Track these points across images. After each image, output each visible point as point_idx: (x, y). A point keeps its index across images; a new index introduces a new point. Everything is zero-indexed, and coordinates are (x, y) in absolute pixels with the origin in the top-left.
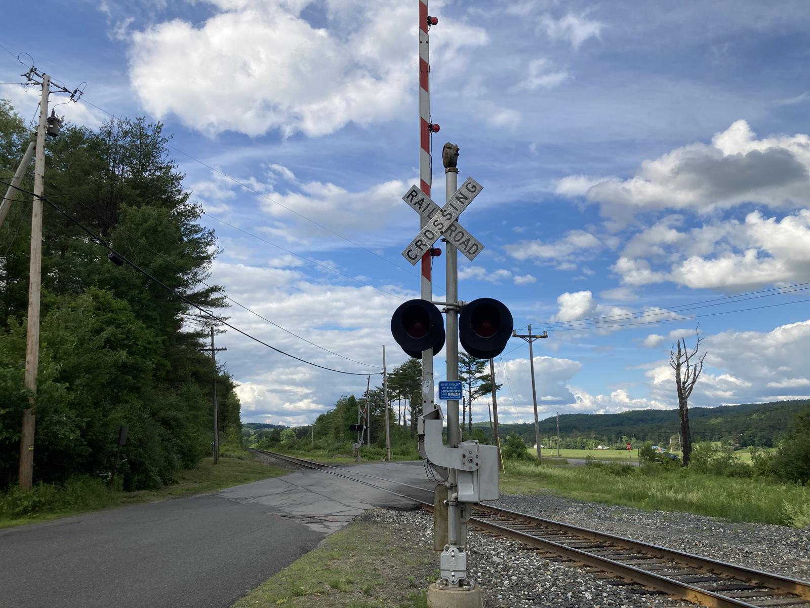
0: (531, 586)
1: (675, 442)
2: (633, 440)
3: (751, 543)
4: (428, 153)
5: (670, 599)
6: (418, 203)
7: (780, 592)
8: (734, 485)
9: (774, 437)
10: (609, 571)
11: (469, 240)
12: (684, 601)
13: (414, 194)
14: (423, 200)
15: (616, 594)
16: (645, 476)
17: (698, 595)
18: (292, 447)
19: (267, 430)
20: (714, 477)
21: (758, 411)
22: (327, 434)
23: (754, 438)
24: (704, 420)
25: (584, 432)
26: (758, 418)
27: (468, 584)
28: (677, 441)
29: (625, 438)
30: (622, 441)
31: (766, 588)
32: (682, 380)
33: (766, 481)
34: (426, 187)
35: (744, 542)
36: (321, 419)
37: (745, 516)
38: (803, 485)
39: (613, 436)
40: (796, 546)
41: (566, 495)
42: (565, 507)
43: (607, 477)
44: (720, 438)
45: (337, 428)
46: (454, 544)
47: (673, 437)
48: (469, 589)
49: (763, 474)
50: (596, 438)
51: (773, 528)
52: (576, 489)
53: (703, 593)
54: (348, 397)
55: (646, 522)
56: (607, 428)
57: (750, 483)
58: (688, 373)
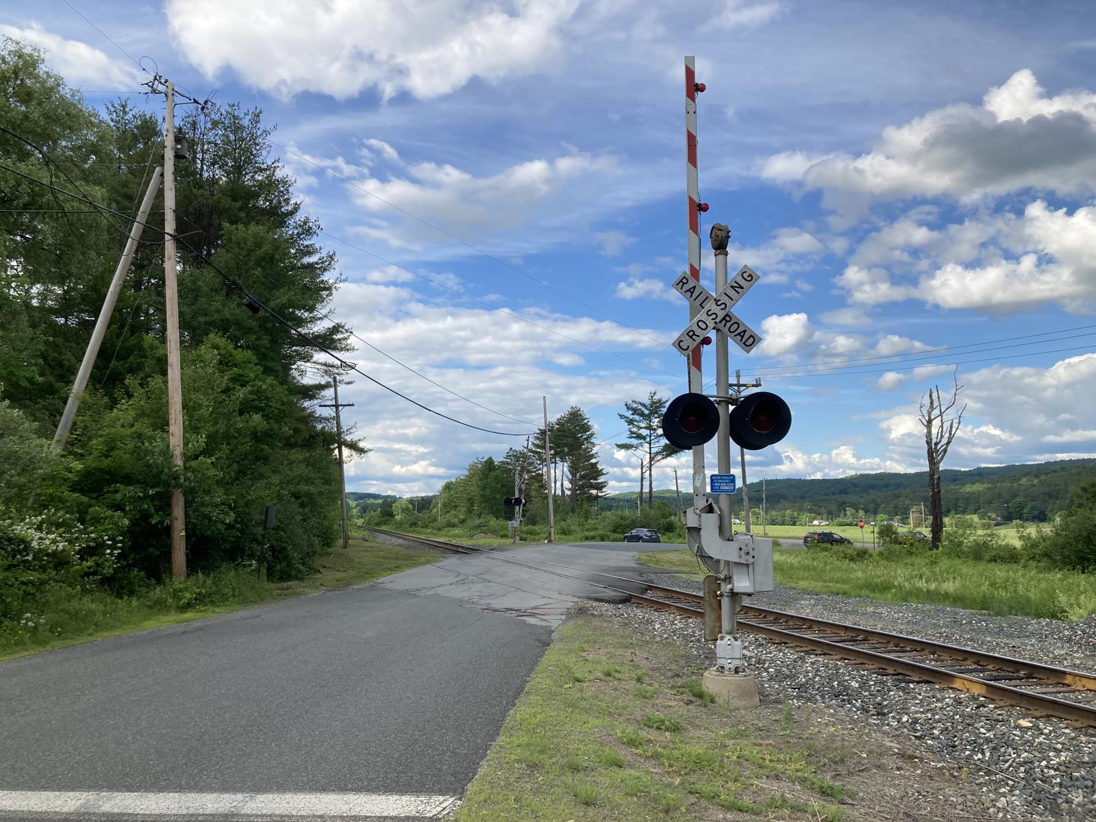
0: (792, 677)
1: (916, 515)
2: (861, 513)
3: (1019, 637)
4: (697, 234)
5: (937, 687)
6: (689, 290)
7: (1049, 682)
8: (998, 572)
9: (1049, 508)
10: (870, 663)
11: (745, 331)
12: (951, 688)
13: (685, 281)
14: (694, 287)
15: (882, 682)
16: (886, 563)
17: (966, 682)
18: (415, 524)
19: (372, 501)
20: (971, 563)
21: (1029, 473)
22: (456, 507)
23: (1022, 510)
24: (957, 487)
25: (794, 502)
26: (1029, 483)
27: (744, 671)
28: (919, 515)
29: (849, 511)
30: (845, 515)
31: (1036, 678)
32: (934, 441)
33: (1036, 567)
34: (695, 272)
35: (1010, 636)
36: (448, 487)
37: (1011, 608)
38: (1083, 573)
39: (834, 507)
40: (1070, 640)
41: (794, 585)
42: (797, 600)
43: (839, 563)
44: (976, 510)
45: (471, 499)
46: (730, 634)
47: (914, 509)
48: (745, 676)
49: (1033, 558)
50: (811, 511)
51: (1044, 622)
52: (803, 579)
53: (971, 681)
54: (485, 460)
55: (896, 615)
56: (825, 497)
57: (1017, 570)
58: (942, 431)
